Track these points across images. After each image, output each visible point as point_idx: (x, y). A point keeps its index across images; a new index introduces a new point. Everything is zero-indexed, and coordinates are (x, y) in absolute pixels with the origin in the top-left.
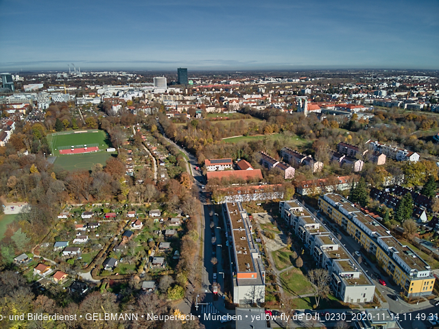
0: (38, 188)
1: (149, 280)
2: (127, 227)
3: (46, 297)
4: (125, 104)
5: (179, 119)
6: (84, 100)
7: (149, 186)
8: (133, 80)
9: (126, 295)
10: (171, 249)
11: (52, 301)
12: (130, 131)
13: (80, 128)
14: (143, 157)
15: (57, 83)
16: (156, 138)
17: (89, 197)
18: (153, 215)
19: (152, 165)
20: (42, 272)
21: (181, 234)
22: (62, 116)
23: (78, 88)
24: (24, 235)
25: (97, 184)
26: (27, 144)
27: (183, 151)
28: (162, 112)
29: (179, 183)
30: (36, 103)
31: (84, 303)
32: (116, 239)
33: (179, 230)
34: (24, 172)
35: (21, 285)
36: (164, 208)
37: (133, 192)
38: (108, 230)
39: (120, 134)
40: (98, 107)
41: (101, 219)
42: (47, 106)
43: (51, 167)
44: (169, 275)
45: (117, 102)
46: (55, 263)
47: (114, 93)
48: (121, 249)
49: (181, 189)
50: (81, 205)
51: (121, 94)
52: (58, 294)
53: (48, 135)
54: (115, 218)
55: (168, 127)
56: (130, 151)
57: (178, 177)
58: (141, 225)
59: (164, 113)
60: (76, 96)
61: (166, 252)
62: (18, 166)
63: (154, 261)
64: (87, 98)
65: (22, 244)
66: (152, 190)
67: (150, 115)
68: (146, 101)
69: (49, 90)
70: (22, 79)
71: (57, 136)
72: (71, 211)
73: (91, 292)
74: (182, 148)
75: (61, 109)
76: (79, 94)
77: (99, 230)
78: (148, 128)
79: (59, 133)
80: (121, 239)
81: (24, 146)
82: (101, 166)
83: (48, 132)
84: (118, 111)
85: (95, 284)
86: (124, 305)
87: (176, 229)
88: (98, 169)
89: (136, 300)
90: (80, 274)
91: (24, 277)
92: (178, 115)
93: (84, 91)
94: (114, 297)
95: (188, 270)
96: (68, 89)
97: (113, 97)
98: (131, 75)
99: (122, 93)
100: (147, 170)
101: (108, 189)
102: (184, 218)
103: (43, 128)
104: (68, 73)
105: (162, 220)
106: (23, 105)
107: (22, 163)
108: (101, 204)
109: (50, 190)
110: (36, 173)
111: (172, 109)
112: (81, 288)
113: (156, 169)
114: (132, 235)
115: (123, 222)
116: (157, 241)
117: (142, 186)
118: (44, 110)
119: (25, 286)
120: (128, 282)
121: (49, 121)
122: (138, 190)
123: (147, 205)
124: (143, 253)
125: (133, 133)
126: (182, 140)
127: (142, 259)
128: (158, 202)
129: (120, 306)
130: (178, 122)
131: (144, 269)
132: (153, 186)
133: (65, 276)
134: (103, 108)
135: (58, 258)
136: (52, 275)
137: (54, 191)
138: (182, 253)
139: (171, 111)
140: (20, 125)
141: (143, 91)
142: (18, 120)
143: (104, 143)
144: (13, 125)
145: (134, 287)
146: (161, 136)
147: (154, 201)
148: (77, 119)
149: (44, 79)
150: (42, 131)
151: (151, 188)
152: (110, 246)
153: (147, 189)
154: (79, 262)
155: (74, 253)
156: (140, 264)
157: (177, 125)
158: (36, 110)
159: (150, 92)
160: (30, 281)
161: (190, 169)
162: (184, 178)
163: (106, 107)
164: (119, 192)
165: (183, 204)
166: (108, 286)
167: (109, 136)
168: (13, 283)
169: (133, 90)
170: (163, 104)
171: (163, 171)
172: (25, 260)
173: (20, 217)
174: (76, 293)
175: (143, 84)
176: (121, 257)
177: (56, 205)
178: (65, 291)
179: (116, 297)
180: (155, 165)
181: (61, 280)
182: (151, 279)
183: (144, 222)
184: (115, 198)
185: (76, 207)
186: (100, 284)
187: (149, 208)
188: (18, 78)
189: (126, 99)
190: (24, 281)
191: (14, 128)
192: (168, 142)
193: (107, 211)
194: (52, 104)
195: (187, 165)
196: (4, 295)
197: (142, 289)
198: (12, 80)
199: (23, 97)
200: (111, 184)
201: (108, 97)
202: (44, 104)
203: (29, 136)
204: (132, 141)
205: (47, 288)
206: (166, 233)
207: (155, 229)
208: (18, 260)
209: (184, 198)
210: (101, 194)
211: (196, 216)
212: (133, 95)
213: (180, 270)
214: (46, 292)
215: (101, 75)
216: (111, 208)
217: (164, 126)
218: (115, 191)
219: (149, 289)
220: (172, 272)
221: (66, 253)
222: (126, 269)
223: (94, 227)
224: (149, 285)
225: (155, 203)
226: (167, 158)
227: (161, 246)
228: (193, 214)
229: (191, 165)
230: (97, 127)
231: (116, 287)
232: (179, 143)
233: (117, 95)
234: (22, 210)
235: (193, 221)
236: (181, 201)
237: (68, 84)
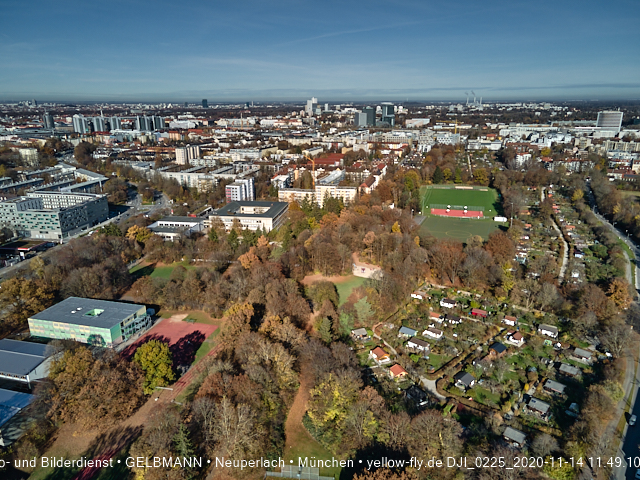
0: (396, 253)
1: (517, 429)
2: (499, 338)
3: (375, 391)
4: (538, 153)
5: (631, 183)
6: (477, 144)
7: (547, 285)
8: (561, 116)
9: (477, 435)
10: (565, 397)
11: (381, 399)
12: (536, 195)
13: (464, 182)
14: (547, 238)
15: (447, 118)
16: (578, 210)
17: (456, 280)
18: (544, 332)
19: (559, 254)
20: (378, 358)
21: (589, 380)
22: (444, 163)
23: (473, 126)
24: (369, 306)
25: (470, 264)
26: (395, 195)
27: (626, 241)
28: (599, 169)
29: (603, 293)
30: (416, 144)
31: (419, 419)
32: (480, 349)
33: (586, 371)
34: (384, 229)
35: (351, 366)
36: (565, 327)
37: (520, 288)
38: (470, 333)
39: (518, 198)
40: (496, 155)
41: (464, 314)
42: (429, 148)
43: (416, 228)
44: (553, 435)
45: (526, 148)
46: (395, 353)
47: (524, 136)
48: (483, 365)
49: (604, 305)
50: (443, 287)
51: (533, 138)
52: (390, 393)
53: (422, 186)
54: (485, 319)
55: (606, 196)
56: (528, 226)
57: (604, 283)
58: (522, 341)
59: (602, 171)
60: (469, 138)
61: (555, 398)
62: (379, 221)
63: (531, 404)
64: (482, 141)
65: (364, 316)
66: (551, 294)
67: (576, 173)
68: (575, 151)
69: (435, 127)
70: (406, 111)
71: (433, 190)
72: (429, 293)
73: (431, 408)
74: (625, 234)
75: (445, 154)
76: (472, 135)
77: (459, 329)
78: (566, 193)
79: (436, 186)
80: (487, 351)
81: (392, 197)
82: (481, 240)
83: (423, 183)
84: (524, 164)
85: (438, 400)
86: (470, 447)
87: (582, 369)
88: (475, 243)
89: (490, 448)
90: (421, 377)
91: (358, 357)
92: (629, 176)
93: (480, 131)
94: (460, 429)
95: (590, 443)
96: (460, 127)
97: (522, 141)
98: (559, 108)
99: (537, 136)
100: (549, 259)
101: (484, 274)
102: (601, 356)
103: (418, 177)
104: (464, 105)
105: (559, 345)
106: (401, 145)
107: (386, 217)
108: (469, 294)
109: (409, 258)
110: (398, 233)
111: (622, 165)
112: (419, 397)
113: (565, 261)
114: (505, 352)
115: (495, 328)
116: (542, 374)
117: (536, 283)
118: (424, 154)
119: (355, 368)
120: (484, 417)
121: (427, 169)
122: (527, 287)
123: (538, 314)
124: (516, 384)
125: (540, 199)
126: (628, 220)
127: (512, 392)
128: (557, 314)
129: (465, 446)
130: (627, 189)
131: (513, 409)
132: (554, 288)
133: (404, 373)
134: (502, 156)
135: (401, 347)
136: (389, 366)
137: (413, 260)
138: (585, 411)
139: (619, 169)
140: (392, 169)
141: (573, 134)
142: (390, 164)
143: (493, 207)
144: (384, 169)
145: (490, 429)
146: (588, 209)
147: (550, 311)
148: (462, 170)
149: (432, 112)
150: (415, 180)
151: (550, 290)
152: (469, 356)
153: (542, 290)
154: (424, 362)
155: (421, 348)
156: (508, 399)
157: (624, 194)
158: (415, 152)
159: (585, 135)
160: (362, 364)
161: (633, 275)
162: (616, 287)
163: (507, 156)
164: (499, 283)
165: (604, 330)
166: (454, 410)
167: (502, 198)
168: (344, 360)
169: (555, 132)
170: (605, 156)
171: (577, 267)
172: (364, 336)
173: (368, 282)
174: (412, 401)
175: (577, 122)
176: (482, 377)
177: (412, 279)
178: (400, 393)
179: (462, 430)
180: (566, 255)
181: (398, 376)
182: (521, 428)
183: (527, 338)
184: (490, 291)
185: (436, 288)
186: (445, 402)
187: (540, 319)
188: (401, 110)
189: (541, 145)
190: (356, 361)
191: (384, 173)
192: (599, 220)
193: (475, 305)
194: (434, 147)
195: (628, 267)
196: (330, 370)
197: (502, 436)
198: (393, 112)
199: (402, 135)
200: (489, 268)
201: (514, 141)
202: (426, 146)
203: (400, 185)
204: (535, 210)
205: (380, 380)
206: (561, 368)
207: (544, 355)
208: (356, 334)
209: (608, 322)
210: (472, 280)
211: (626, 360)
212: (553, 140)
213: (575, 438)
214: (377, 385)
215: (510, 109)
216: (482, 302)
217: (597, 194)
218: (493, 280)
219: (513, 441)
220: (558, 433)
221: (411, 344)
222: (485, 397)
223: (454, 322)
224: (514, 435)
225: (552, 315)
226: (590, 248)
227: (547, 385)
228: (621, 354)
229: (636, 268)
230: (488, 183)
231: (464, 417)
232: (621, 226)
233: (529, 138)
234: (373, 275)
235: (618, 366)
236: (601, 326)
237: (460, 119)
